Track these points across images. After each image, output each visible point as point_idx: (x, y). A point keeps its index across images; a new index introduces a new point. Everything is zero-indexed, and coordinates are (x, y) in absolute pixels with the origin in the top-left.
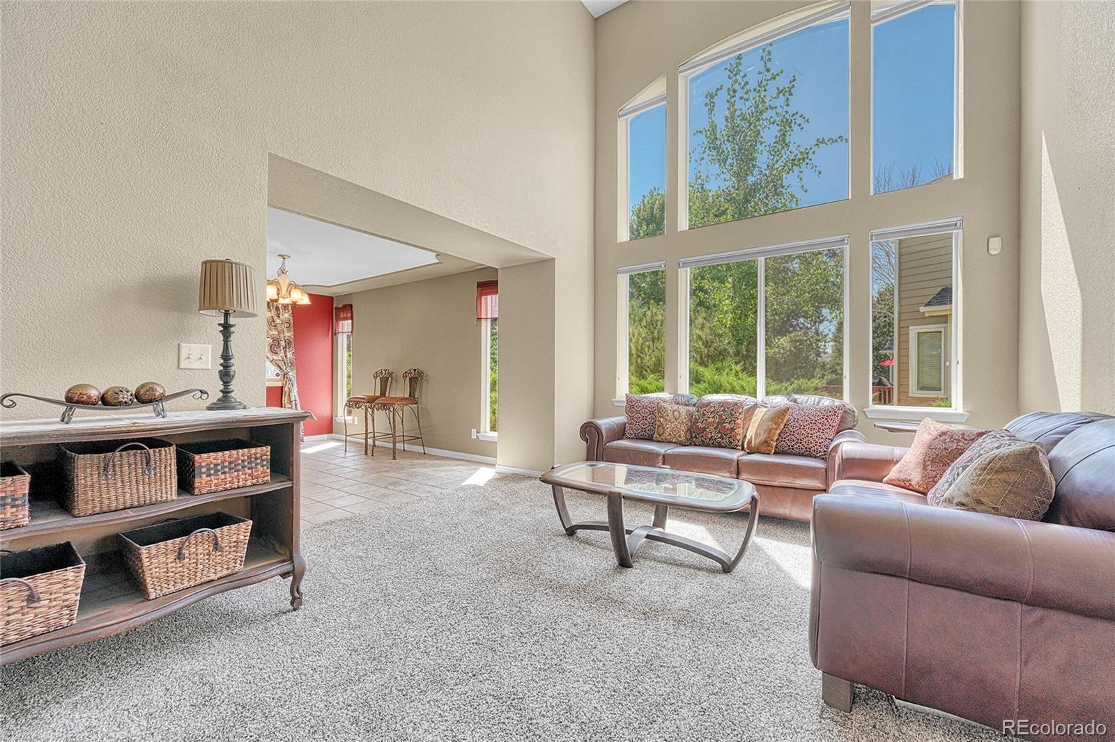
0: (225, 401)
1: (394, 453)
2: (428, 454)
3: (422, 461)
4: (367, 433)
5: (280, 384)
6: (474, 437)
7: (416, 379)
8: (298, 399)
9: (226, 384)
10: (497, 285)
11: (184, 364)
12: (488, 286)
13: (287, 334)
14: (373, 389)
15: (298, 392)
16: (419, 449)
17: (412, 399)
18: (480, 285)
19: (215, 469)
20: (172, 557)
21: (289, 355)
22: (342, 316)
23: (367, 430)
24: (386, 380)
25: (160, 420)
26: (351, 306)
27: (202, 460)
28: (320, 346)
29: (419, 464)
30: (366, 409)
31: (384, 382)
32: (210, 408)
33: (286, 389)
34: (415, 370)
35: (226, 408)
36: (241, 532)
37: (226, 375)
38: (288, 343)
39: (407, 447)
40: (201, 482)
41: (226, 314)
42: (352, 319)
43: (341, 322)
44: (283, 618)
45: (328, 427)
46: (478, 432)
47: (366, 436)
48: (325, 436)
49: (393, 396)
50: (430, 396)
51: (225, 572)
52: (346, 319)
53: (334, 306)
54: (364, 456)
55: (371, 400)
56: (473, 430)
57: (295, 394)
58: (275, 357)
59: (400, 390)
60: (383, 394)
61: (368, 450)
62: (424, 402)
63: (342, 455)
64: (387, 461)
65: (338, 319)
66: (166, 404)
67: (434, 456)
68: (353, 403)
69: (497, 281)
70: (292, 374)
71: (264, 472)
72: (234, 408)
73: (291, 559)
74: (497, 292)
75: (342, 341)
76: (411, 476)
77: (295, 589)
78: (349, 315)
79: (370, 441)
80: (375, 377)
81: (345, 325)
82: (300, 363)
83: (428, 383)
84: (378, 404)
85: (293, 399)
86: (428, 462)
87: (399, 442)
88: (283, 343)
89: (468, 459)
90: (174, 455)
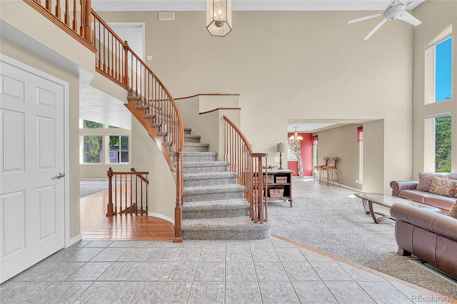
0: (280, 168)
1: (328, 184)
2: (341, 187)
3: (337, 188)
4: (320, 177)
5: (297, 160)
6: (357, 182)
7: (337, 160)
8: (302, 165)
9: (281, 165)
10: (363, 128)
11: (275, 161)
12: (360, 129)
13: (299, 146)
14: (323, 163)
15: (302, 162)
16: (338, 184)
17: (335, 167)
18: (358, 128)
19: (279, 180)
20: (273, 192)
21: (299, 152)
22: (315, 139)
23: (320, 176)
24: (327, 160)
25: (272, 171)
26: (317, 136)
27: (277, 178)
28: (308, 148)
29: (336, 189)
30: (320, 170)
31: (327, 161)
32: (278, 169)
33: (298, 162)
34: (337, 158)
35: (281, 169)
36: (282, 191)
37: (281, 163)
38: (299, 149)
39: (334, 183)
40: (277, 181)
41: (281, 153)
42: (318, 140)
43: (314, 141)
44: (289, 208)
45: (311, 174)
46: (358, 181)
47: (320, 178)
48: (310, 177)
49: (330, 166)
50: (342, 166)
51: (280, 197)
52: (316, 140)
53: (313, 136)
54: (319, 184)
55: (322, 167)
56: (356, 180)
57: (301, 163)
58: (296, 153)
59: (332, 164)
60: (326, 165)
61: (321, 182)
62: (340, 168)
63: (313, 183)
64: (326, 186)
65: (314, 140)
66: (272, 168)
67: (343, 187)
68: (317, 167)
69: (362, 127)
70: (300, 157)
71: (286, 181)
72: (282, 169)
73: (290, 198)
74: (362, 131)
75: (315, 147)
76: (330, 192)
77: (291, 204)
78: (317, 139)
79: (321, 180)
80: (324, 159)
81: (316, 142)
82: (302, 154)
83: (341, 162)
84: (323, 168)
85: (300, 165)
86: (339, 189)
87: (331, 181)
88: (298, 149)
89: (354, 190)
90: (273, 176)
